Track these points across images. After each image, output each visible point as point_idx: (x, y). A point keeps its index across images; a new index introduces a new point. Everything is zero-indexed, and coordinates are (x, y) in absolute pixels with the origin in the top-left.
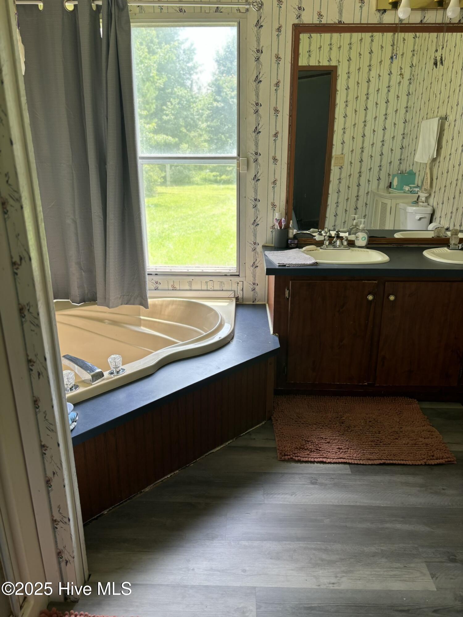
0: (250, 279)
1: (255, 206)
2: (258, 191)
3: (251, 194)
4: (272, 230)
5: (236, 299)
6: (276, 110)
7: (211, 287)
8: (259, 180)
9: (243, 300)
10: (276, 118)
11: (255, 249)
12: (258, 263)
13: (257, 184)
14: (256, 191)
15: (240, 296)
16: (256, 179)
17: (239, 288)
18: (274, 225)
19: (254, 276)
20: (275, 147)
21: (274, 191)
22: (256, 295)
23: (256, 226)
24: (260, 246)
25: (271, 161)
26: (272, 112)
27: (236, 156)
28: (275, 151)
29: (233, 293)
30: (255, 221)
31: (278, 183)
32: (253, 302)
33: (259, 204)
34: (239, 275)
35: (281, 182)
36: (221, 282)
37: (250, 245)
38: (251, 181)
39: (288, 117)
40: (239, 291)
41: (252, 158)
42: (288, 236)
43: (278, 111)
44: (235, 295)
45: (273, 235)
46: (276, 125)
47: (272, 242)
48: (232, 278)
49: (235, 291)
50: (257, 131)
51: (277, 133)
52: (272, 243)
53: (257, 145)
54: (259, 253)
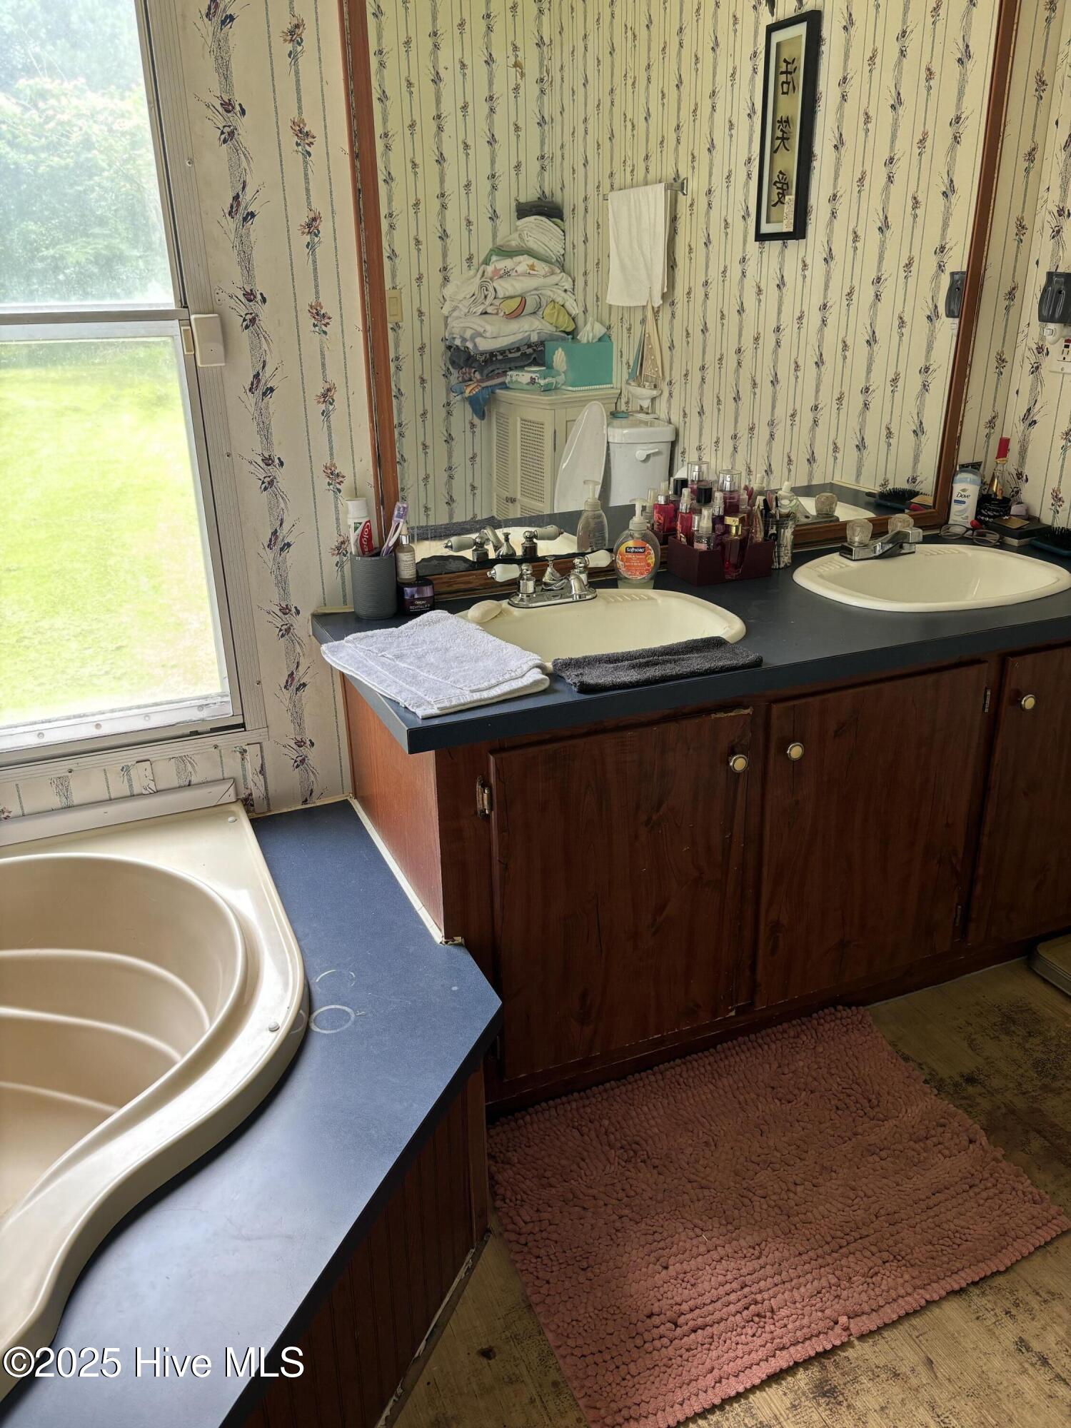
0: (284, 729)
1: (269, 484)
2: (274, 429)
3: (248, 444)
4: (337, 558)
5: (244, 805)
6: (300, 131)
7: (147, 782)
8: (272, 390)
9: (268, 804)
10: (306, 163)
11: (288, 631)
12: (306, 673)
13: (267, 408)
14: (265, 432)
15: (258, 793)
16: (260, 387)
17: (248, 766)
18: (343, 543)
19: (298, 720)
20: (315, 269)
21: (329, 427)
22: (312, 778)
23: (282, 549)
24: (306, 615)
25: (307, 321)
26: (289, 139)
27: (173, 307)
28: (316, 286)
29: (232, 790)
30: (275, 533)
31: (338, 396)
32: (305, 802)
33: (282, 476)
34: (243, 725)
35: (350, 393)
36: (182, 759)
37: (270, 618)
38: (244, 397)
39: (347, 159)
40: (250, 777)
41: (236, 312)
42: (397, 574)
43: (307, 134)
44: (237, 794)
45: (343, 576)
46: (308, 190)
47: (344, 596)
48: (220, 739)
49: (235, 780)
50: (242, 212)
51: (314, 219)
52: (345, 602)
53: (246, 263)
54: (306, 640)
